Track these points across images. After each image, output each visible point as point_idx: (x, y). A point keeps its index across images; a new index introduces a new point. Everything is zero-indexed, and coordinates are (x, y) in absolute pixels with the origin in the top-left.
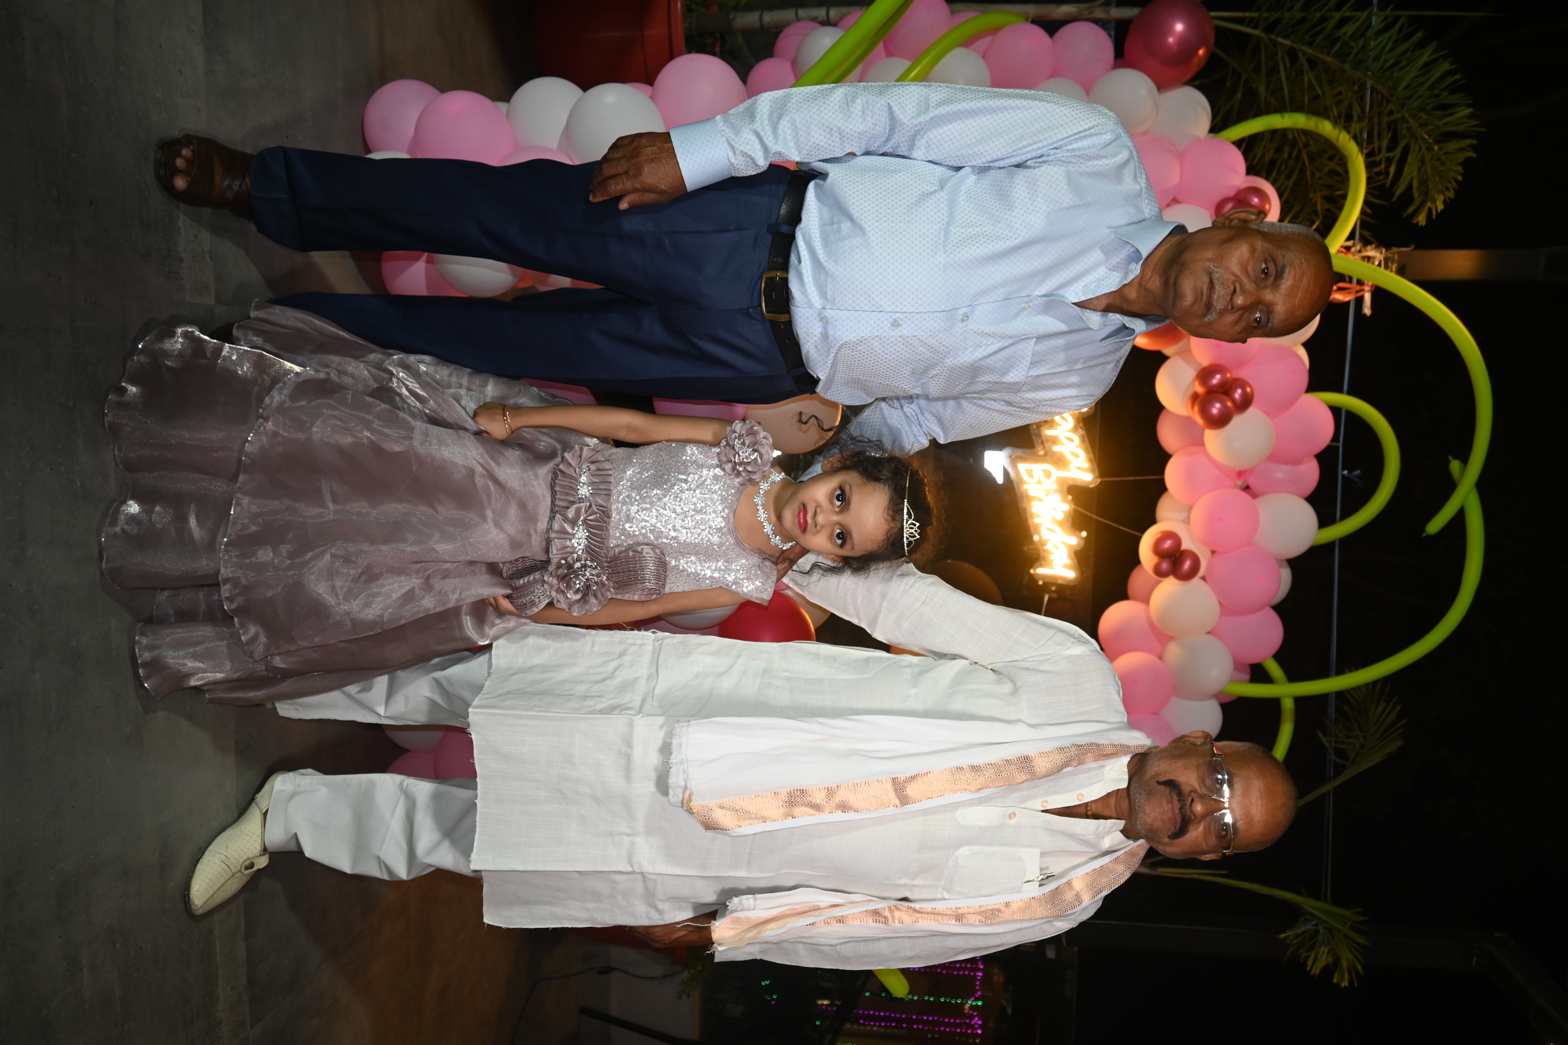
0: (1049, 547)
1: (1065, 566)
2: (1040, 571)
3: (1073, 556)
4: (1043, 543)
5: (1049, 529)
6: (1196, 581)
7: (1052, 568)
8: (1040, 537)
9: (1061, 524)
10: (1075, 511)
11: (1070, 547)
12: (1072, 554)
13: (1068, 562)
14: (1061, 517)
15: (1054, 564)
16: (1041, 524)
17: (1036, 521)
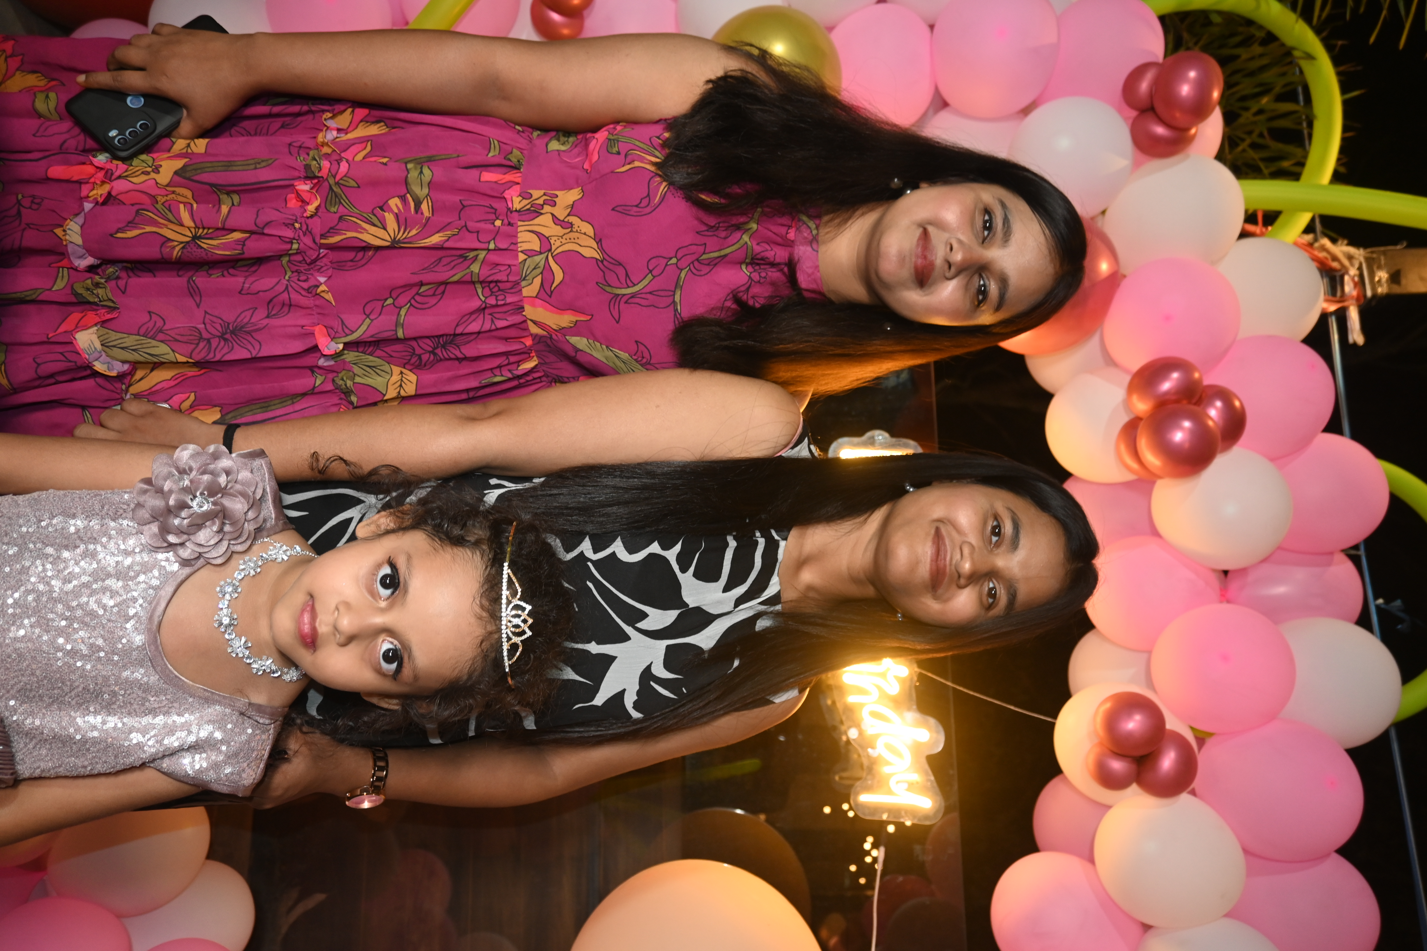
0: (878, 751)
1: (911, 787)
2: (865, 798)
3: (927, 767)
4: (867, 743)
5: (875, 715)
6: (1185, 797)
7: (890, 792)
8: (861, 733)
9: (897, 703)
10: (921, 677)
11: (917, 747)
12: (924, 761)
13: (916, 777)
14: (895, 689)
15: (892, 783)
16: (862, 705)
17: (851, 699)
